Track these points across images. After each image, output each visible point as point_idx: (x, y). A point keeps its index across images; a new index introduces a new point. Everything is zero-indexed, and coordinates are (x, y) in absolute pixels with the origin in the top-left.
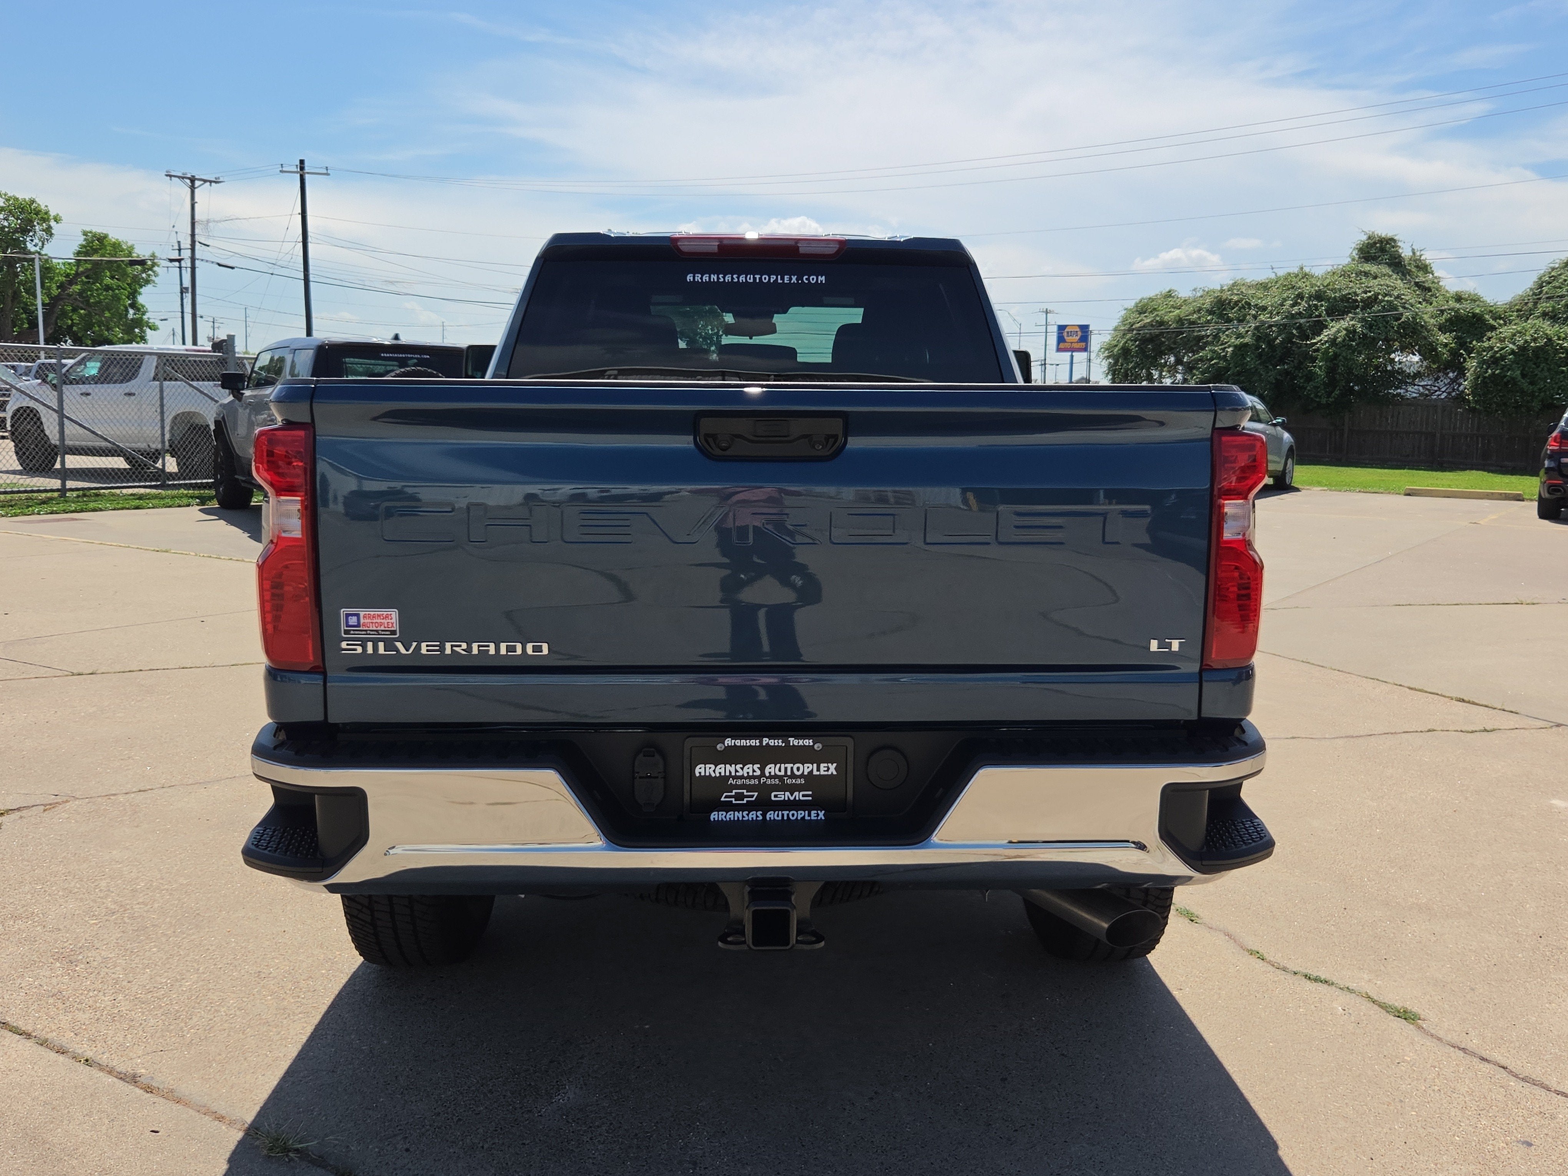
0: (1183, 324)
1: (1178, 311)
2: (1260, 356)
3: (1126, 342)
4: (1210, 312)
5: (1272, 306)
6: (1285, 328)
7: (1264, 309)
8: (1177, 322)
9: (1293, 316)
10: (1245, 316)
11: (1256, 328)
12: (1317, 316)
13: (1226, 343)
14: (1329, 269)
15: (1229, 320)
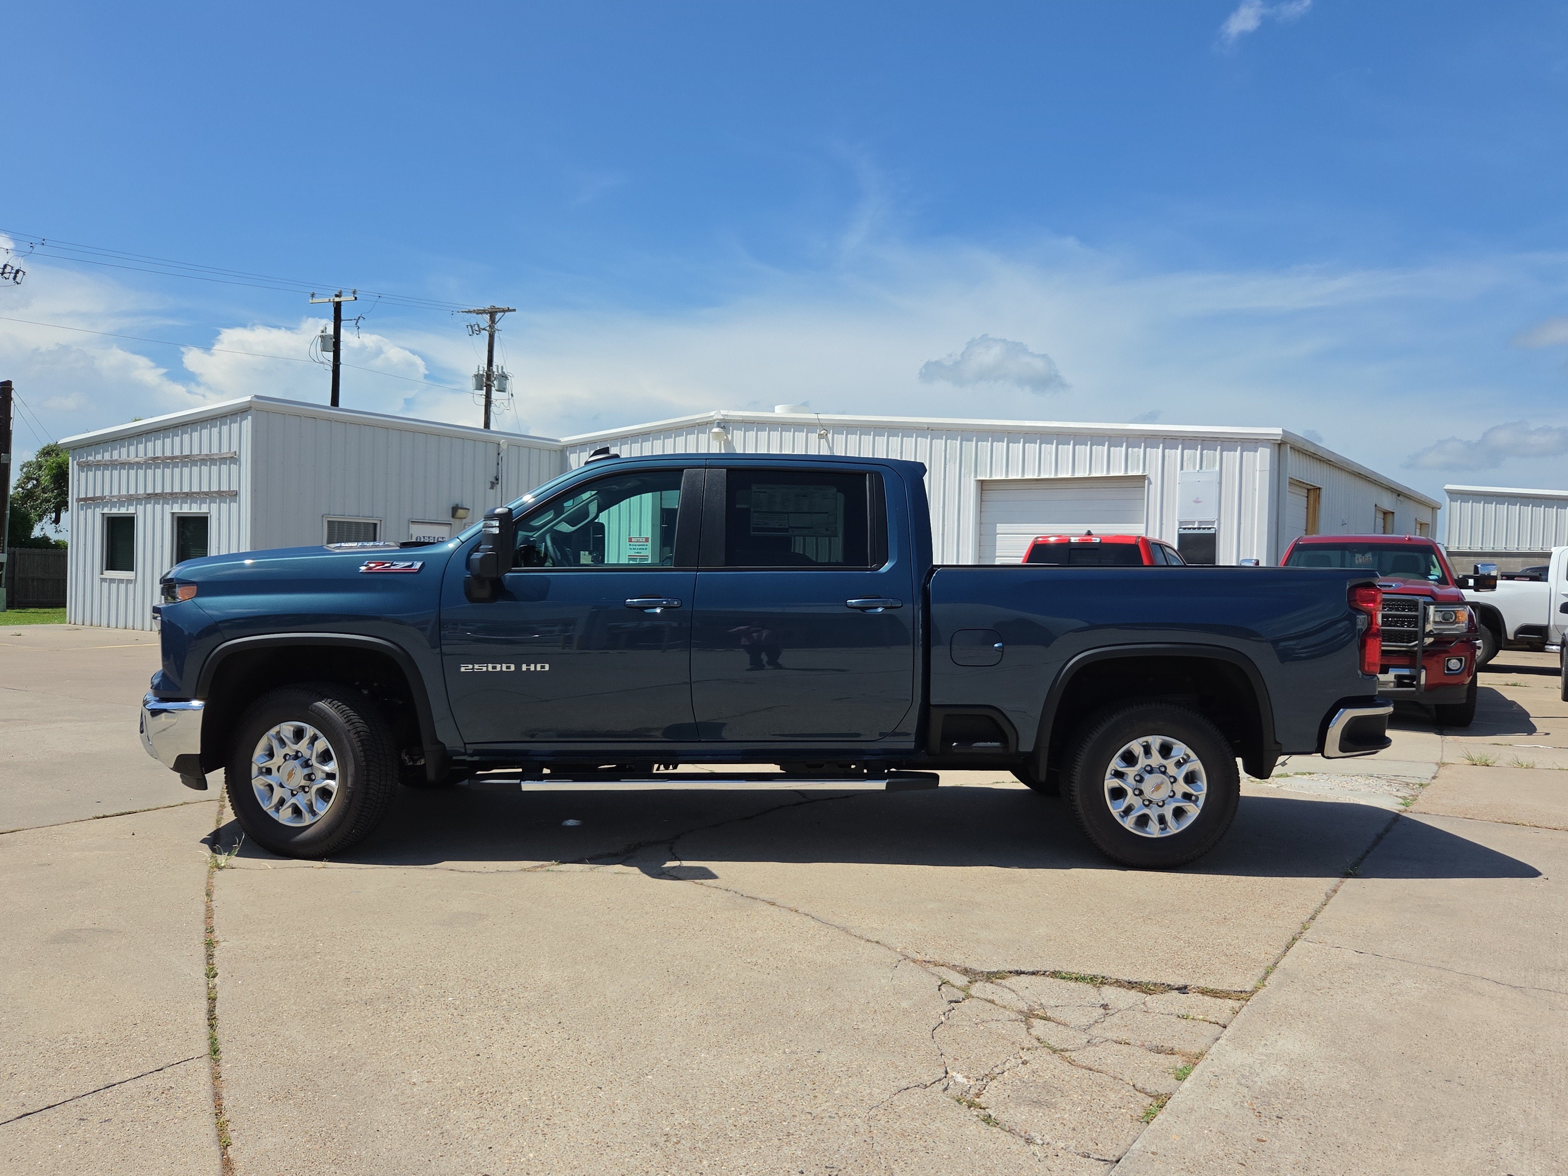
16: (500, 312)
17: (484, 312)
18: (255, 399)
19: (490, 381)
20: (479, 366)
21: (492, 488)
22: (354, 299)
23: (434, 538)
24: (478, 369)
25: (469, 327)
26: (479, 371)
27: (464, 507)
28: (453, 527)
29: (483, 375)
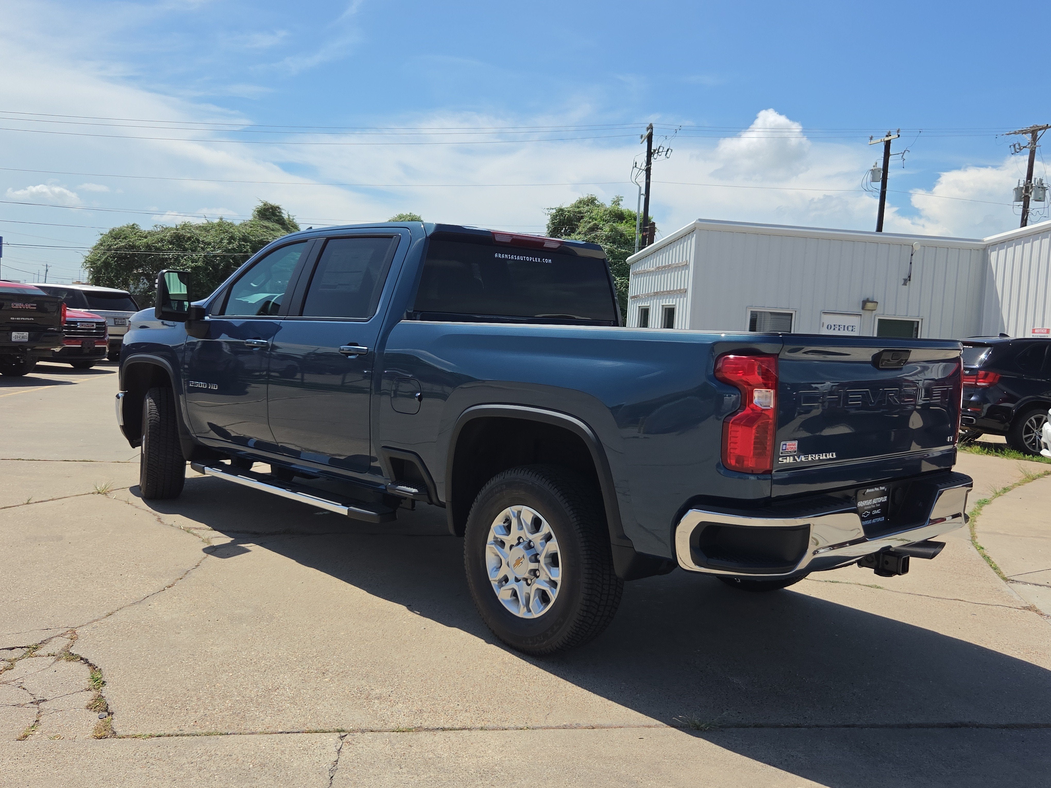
0: (150, 249)
1: (145, 240)
2: (208, 275)
3: (107, 258)
4: (171, 243)
5: (214, 242)
6: (224, 258)
7: (209, 244)
8: (147, 247)
9: (228, 251)
10: (196, 247)
11: (205, 256)
12: (245, 252)
13: (186, 264)
14: (242, 222)
15: (185, 250)
16: (1040, 129)
17: (1025, 132)
18: (699, 222)
19: (1028, 193)
20: (1019, 180)
21: (905, 284)
22: (897, 136)
23: (844, 326)
24: (1019, 182)
25: (1012, 147)
26: (1019, 184)
27: (875, 300)
28: (862, 317)
29: (1023, 188)
